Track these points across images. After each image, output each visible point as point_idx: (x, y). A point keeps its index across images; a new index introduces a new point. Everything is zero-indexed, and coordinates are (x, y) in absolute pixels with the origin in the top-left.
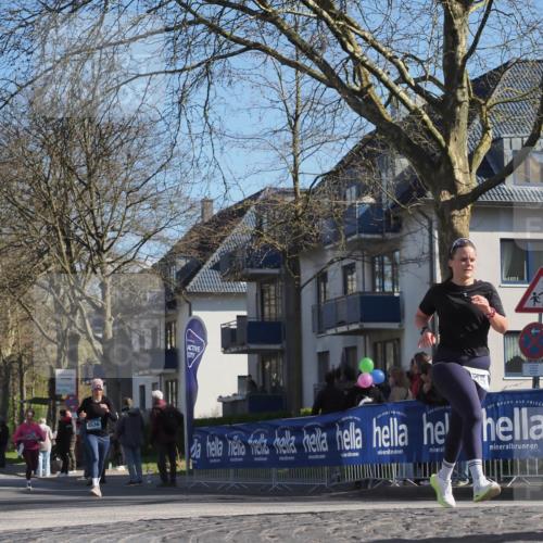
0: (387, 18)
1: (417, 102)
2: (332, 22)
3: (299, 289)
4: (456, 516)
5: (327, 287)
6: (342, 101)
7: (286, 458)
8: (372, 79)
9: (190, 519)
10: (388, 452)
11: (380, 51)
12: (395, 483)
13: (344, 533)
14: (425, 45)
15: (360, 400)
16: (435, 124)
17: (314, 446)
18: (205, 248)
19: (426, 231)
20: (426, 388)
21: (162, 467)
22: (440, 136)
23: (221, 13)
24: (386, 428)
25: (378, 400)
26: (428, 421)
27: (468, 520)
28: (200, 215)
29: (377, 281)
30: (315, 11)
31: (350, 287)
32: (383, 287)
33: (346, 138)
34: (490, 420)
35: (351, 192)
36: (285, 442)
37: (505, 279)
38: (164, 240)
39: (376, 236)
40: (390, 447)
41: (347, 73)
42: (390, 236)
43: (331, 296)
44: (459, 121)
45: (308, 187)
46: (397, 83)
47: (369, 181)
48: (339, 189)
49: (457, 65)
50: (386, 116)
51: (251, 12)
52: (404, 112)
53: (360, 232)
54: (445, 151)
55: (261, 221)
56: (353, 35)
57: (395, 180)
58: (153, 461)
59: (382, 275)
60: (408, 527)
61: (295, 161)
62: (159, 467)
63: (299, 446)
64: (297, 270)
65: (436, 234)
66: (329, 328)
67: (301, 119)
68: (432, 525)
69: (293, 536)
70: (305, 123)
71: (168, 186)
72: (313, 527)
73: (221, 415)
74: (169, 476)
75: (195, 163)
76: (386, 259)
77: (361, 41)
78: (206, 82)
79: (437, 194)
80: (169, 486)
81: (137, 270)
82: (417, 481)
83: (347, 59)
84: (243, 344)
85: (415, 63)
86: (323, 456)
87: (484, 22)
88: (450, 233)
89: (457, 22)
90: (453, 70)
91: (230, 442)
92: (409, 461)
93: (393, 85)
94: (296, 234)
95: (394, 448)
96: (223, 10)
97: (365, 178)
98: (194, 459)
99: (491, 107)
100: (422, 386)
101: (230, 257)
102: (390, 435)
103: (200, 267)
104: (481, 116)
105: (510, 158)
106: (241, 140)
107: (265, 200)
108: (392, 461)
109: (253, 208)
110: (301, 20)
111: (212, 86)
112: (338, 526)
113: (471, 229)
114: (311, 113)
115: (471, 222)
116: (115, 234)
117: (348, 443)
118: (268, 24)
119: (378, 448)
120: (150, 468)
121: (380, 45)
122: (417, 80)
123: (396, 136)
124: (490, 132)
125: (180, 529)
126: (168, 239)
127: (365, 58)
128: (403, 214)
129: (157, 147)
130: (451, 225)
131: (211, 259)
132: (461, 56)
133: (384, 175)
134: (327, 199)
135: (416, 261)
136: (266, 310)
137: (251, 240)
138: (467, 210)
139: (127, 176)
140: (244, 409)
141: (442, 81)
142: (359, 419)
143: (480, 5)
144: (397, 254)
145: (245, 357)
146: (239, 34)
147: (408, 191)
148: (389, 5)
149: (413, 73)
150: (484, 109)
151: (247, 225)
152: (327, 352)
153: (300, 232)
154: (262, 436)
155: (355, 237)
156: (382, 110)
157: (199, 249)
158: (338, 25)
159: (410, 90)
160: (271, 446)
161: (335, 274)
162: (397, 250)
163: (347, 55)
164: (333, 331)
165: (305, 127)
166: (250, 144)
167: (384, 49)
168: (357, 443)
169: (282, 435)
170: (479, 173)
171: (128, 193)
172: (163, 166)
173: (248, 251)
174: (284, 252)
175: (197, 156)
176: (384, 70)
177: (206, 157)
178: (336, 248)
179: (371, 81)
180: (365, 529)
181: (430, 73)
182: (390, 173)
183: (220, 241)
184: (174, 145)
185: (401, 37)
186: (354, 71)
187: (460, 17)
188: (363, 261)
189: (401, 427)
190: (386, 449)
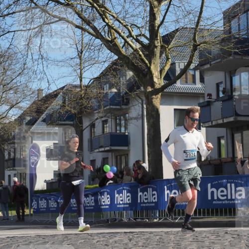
0: (124, 7)
1: (137, 46)
2: (99, 9)
3: (82, 131)
4: (152, 235)
5: (95, 130)
6: (103, 45)
7: (76, 209)
8: (116, 35)
9: (30, 236)
10: (122, 206)
11: (120, 22)
12: (125, 220)
13: (101, 243)
14: (141, 20)
15: (107, 182)
16: (145, 56)
17: (88, 203)
19: (140, 105)
20: (140, 176)
21: (18, 213)
22: (147, 62)
23: (47, 4)
24: (121, 195)
26: (140, 192)
27: (158, 237)
28: (36, 96)
29: (118, 127)
30: (90, 3)
31: (105, 130)
32: (121, 130)
33: (104, 62)
34: (168, 191)
35: (106, 87)
36: (75, 201)
37: (176, 127)
38: (20, 108)
39: (118, 107)
40: (123, 204)
41: (105, 32)
42: (124, 107)
43: (97, 134)
44: (156, 55)
45: (86, 84)
46: (128, 37)
47: (115, 82)
48: (101, 85)
49: (155, 29)
50: (122, 52)
51: (62, 4)
52: (131, 50)
53: (110, 105)
54: (149, 68)
55: (65, 100)
56: (108, 15)
57: (127, 81)
58: (14, 210)
59: (120, 125)
60: (130, 240)
61: (81, 72)
64: (81, 122)
65: (145, 106)
66: (96, 149)
67: (84, 52)
68: (141, 239)
69: (78, 244)
70: (86, 55)
71: (22, 83)
72: (87, 240)
73: (45, 188)
74: (21, 217)
75: (35, 72)
76: (122, 117)
77: (111, 17)
79: (145, 88)
80: (21, 221)
81: (8, 121)
82: (135, 219)
83: (105, 26)
85: (136, 28)
86: (92, 208)
87: (167, 10)
88: (151, 106)
89: (155, 10)
90: (154, 32)
91: (50, 201)
92: (131, 210)
93: (126, 38)
94: (81, 106)
95: (125, 204)
96: (48, 2)
97: (113, 80)
98: (34, 209)
99: (171, 49)
100: (138, 176)
101: (50, 116)
102: (123, 198)
103: (36, 121)
104: (166, 53)
105: (179, 72)
106: (56, 62)
107: (66, 90)
108: (124, 210)
109: (61, 94)
110: (84, 7)
112: (99, 239)
113: (161, 104)
114: (88, 50)
115: (161, 101)
117: (104, 202)
120: (13, 213)
121: (120, 20)
122: (137, 36)
123: (127, 61)
124: (170, 60)
125: (26, 241)
126: (22, 107)
127: (113, 26)
128: (130, 97)
129: (17, 65)
130: (152, 102)
131: (42, 117)
132: (157, 25)
133: (121, 79)
134: (95, 90)
135: (135, 118)
137: (60, 108)
138: (159, 96)
139: (3, 78)
140: (56, 186)
141: (148, 36)
142: (109, 191)
143: (166, 2)
144: (127, 115)
147: (132, 87)
148: (125, 1)
149: (135, 33)
150: (167, 49)
151: (58, 101)
152: (94, 160)
153: (83, 105)
155: (108, 107)
156: (121, 49)
157: (36, 112)
158: (101, 10)
159: (133, 40)
161: (98, 124)
162: (127, 113)
163: (105, 24)
164: (97, 150)
165: (86, 57)
166: (60, 64)
167: (122, 22)
168: (108, 202)
170: (165, 79)
171: (4, 86)
172: (20, 74)
173: (59, 113)
174: (75, 114)
175: (36, 69)
176: (122, 31)
177: (40, 70)
178: (99, 112)
179: (116, 36)
180: (111, 241)
181: (143, 33)
182: (124, 78)
183: (46, 109)
184: (25, 64)
185: (130, 16)
186: (108, 31)
187: (157, 7)
188: (112, 118)
189: (128, 195)
190: (121, 204)
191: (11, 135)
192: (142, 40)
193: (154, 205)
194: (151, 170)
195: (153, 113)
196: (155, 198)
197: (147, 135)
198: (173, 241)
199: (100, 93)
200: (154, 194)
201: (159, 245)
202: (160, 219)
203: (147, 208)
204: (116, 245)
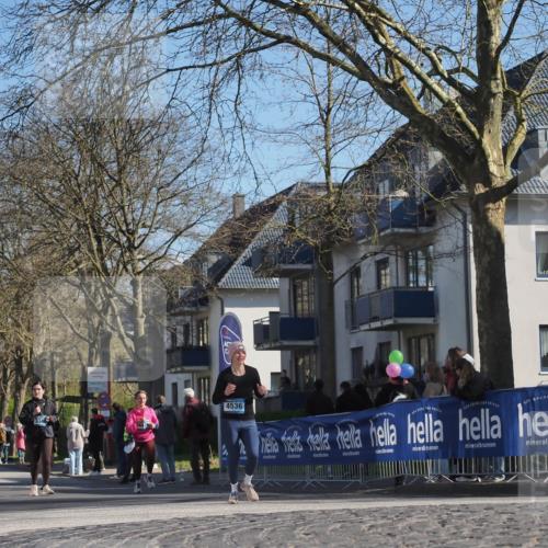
0: (420, 9)
1: (451, 94)
2: (364, 13)
3: (332, 285)
4: (491, 512)
5: (361, 281)
6: (375, 94)
7: (320, 455)
8: (404, 71)
9: (223, 517)
10: (424, 448)
11: (412, 43)
12: (431, 479)
13: (380, 530)
15: (394, 397)
16: (469, 116)
17: (348, 443)
18: (237, 244)
19: (460, 225)
20: (461, 383)
21: (195, 465)
22: (473, 129)
23: (252, 6)
24: (421, 424)
25: (412, 396)
26: (464, 416)
27: (505, 517)
28: (231, 210)
29: (411, 275)
30: (347, 4)
31: (383, 282)
32: (417, 281)
33: (379, 131)
34: (526, 415)
35: (384, 186)
36: (319, 439)
37: (540, 273)
38: (196, 236)
39: (410, 230)
40: (425, 444)
41: (379, 65)
42: (424, 230)
43: (364, 291)
44: (493, 113)
45: (340, 182)
46: (429, 75)
47: (403, 175)
48: (372, 183)
49: (490, 56)
50: (419, 109)
51: (283, 5)
52: (437, 104)
53: (394, 226)
54: (479, 143)
55: (293, 216)
56: (385, 27)
57: (429, 173)
58: (186, 460)
59: (416, 270)
60: (443, 523)
61: (327, 154)
62: (192, 465)
63: (333, 443)
64: (330, 266)
65: (470, 227)
66: (362, 324)
67: (332, 113)
68: (467, 521)
69: (328, 533)
70: (337, 116)
71: (198, 181)
72: (348, 524)
74: (202, 474)
75: (226, 158)
76: (420, 253)
77: (393, 33)
78: (237, 76)
79: (471, 187)
81: (169, 266)
82: (453, 477)
83: (380, 52)
84: (276, 341)
85: (448, 55)
86: (357, 453)
87: (518, 12)
88: (485, 227)
89: (491, 13)
90: (487, 62)
91: (263, 439)
92: (444, 457)
93: (425, 77)
94: (328, 229)
95: (429, 444)
96: (253, 3)
97: (398, 171)
99: (526, 98)
101: (262, 253)
102: (425, 431)
103: (231, 264)
104: (515, 108)
105: (545, 150)
106: (273, 135)
107: (296, 195)
108: (428, 457)
109: (285, 203)
110: (333, 12)
111: (243, 80)
112: (373, 523)
113: (506, 222)
114: (343, 106)
115: (506, 215)
116: (146, 231)
117: (383, 440)
118: (300, 17)
119: (413, 445)
120: (183, 466)
121: (412, 37)
122: (450, 72)
123: (430, 128)
124: (525, 124)
125: (214, 527)
126: (199, 235)
127: (397, 50)
128: (437, 208)
129: (188, 143)
130: (486, 218)
131: (244, 255)
132: (494, 46)
133: (417, 168)
134: (359, 194)
135: (451, 255)
136: (299, 306)
137: (283, 236)
138: (502, 203)
139: (158, 172)
140: (277, 406)
141: (475, 71)
142: (393, 415)
144: (431, 248)
145: (277, 354)
146: (270, 27)
147: (441, 185)
149: (446, 64)
150: (519, 100)
151: (279, 220)
152: (360, 349)
153: (332, 227)
154: (296, 433)
155: (389, 231)
156: (415, 103)
157: (230, 244)
158: (370, 17)
159: (443, 82)
160: (304, 444)
161: (368, 269)
162: (431, 244)
163: (379, 47)
164: (366, 327)
165: (337, 120)
166: (281, 138)
167: (416, 41)
168: (391, 440)
169: (315, 432)
170: (515, 165)
171: (159, 189)
172: (194, 161)
173: (280, 246)
174: (316, 247)
175: (228, 151)
176: (417, 62)
177: (237, 151)
178: (369, 243)
179: (403, 73)
180: (400, 526)
181: (464, 65)
182: (424, 166)
183: (253, 237)
184: (204, 140)
185: (434, 28)
186: (387, 64)
187: (494, 7)
188: (397, 255)
189: (436, 423)
190: (421, 445)
191: (177, 296)
192: (461, 81)
193: (493, 445)
194: (486, 369)
195: (488, 243)
196: (496, 431)
197: (477, 290)
198: (540, 525)
199: (370, 200)
200: (495, 423)
201: (508, 533)
202: (508, 477)
203: (479, 453)
204: (411, 534)
